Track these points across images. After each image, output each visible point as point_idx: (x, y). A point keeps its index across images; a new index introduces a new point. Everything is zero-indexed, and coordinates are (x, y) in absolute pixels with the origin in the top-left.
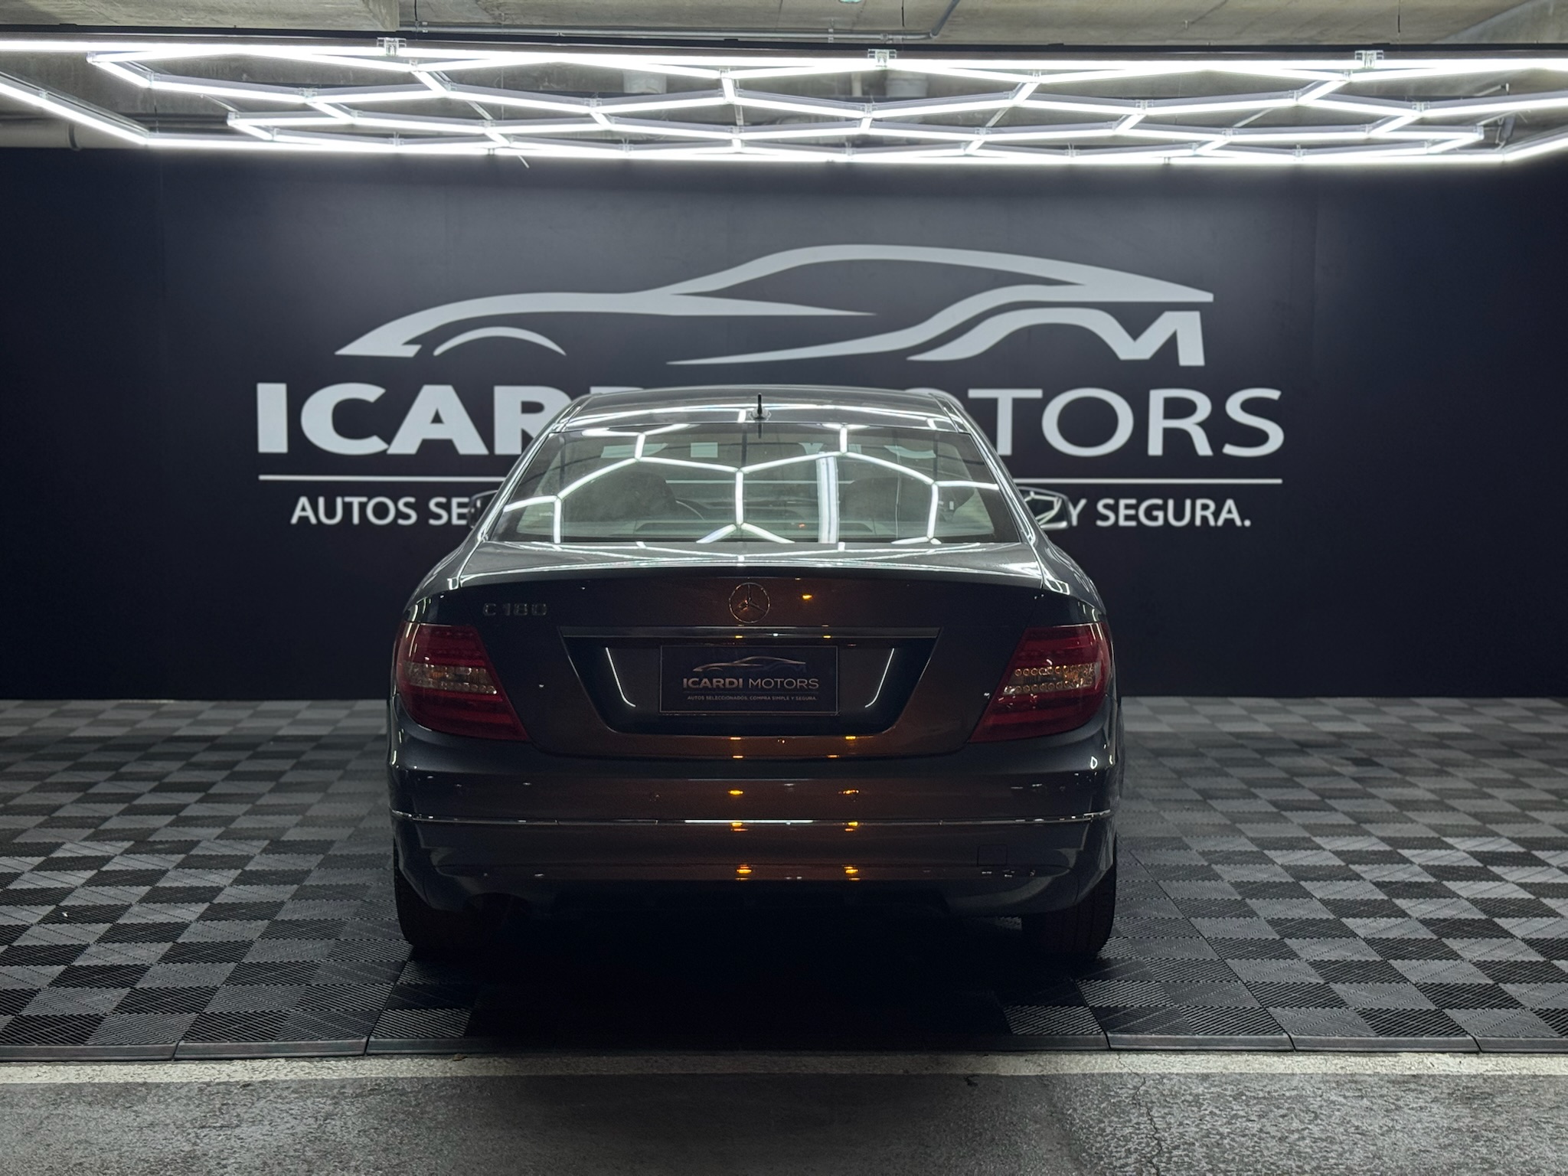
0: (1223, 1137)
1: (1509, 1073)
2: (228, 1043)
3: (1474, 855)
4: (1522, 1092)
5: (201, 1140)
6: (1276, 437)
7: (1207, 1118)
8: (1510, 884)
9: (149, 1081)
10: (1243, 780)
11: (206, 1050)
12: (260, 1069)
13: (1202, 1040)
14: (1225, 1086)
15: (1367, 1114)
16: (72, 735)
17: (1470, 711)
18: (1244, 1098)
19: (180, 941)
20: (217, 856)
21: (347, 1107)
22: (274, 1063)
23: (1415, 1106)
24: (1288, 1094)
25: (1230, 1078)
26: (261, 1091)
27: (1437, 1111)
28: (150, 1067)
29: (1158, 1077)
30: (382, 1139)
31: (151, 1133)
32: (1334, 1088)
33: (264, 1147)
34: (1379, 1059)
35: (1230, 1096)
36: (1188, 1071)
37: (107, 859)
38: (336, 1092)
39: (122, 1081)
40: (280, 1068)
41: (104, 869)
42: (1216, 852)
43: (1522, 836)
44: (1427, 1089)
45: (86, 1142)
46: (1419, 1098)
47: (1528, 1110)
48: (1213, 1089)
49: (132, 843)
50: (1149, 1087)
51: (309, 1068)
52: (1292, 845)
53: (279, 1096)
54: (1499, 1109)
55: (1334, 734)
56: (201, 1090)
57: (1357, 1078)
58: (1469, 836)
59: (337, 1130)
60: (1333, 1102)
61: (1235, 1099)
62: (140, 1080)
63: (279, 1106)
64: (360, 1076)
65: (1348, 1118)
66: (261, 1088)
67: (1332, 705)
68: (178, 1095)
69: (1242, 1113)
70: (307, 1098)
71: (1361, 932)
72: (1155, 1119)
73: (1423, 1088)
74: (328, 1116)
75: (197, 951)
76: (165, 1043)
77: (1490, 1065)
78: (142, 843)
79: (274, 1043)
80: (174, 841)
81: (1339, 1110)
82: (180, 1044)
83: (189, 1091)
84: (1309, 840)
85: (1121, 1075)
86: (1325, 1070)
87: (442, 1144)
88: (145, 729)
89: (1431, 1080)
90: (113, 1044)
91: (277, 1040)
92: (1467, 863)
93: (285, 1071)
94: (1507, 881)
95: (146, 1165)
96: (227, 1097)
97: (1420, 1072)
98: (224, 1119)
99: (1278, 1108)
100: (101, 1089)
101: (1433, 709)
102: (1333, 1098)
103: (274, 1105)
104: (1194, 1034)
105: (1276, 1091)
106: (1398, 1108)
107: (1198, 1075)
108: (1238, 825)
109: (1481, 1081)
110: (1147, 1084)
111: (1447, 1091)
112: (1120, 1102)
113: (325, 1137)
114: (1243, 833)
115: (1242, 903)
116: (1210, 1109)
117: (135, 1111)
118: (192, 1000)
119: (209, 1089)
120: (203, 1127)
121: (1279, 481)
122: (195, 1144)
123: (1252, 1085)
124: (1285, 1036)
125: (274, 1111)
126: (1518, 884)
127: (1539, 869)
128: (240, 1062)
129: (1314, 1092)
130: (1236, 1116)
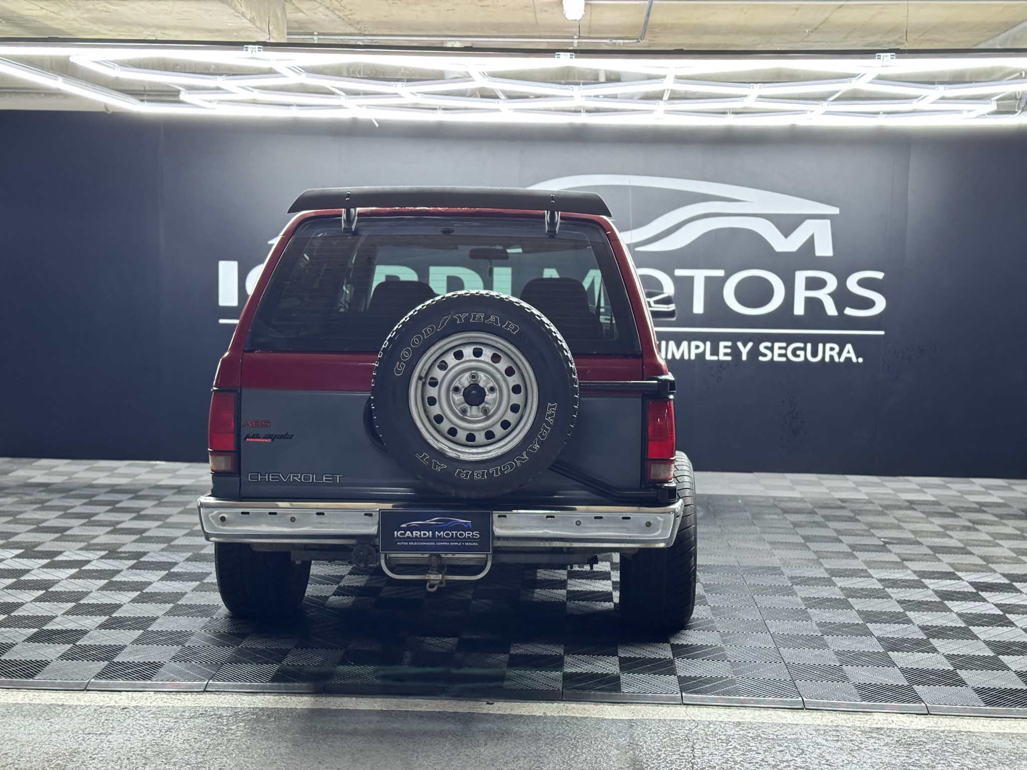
0: (736, 763)
1: (942, 729)
2: (121, 681)
3: (972, 584)
4: (947, 742)
5: (85, 742)
6: (880, 303)
7: (731, 751)
8: (989, 604)
9: (66, 703)
10: (836, 531)
11: (107, 685)
12: (136, 699)
13: (744, 700)
14: (749, 731)
15: (837, 752)
16: (95, 482)
17: (1008, 488)
18: (759, 738)
19: (114, 615)
20: (156, 562)
21: (182, 724)
22: (145, 695)
23: (871, 748)
24: (789, 737)
25: (755, 726)
26: (132, 712)
27: (885, 752)
28: (69, 694)
29: (707, 723)
30: (198, 745)
31: (56, 736)
32: (821, 734)
33: (122, 748)
34: (858, 716)
35: (751, 737)
36: (729, 720)
37: (87, 562)
38: (179, 715)
39: (49, 703)
40: (149, 698)
41: (83, 568)
42: (800, 577)
43: (1011, 572)
44: (883, 737)
45: (15, 740)
46: (876, 743)
47: (947, 753)
48: (741, 732)
49: (107, 552)
50: (699, 729)
51: (167, 699)
52: (853, 573)
53: (143, 716)
54: (927, 752)
55: (908, 501)
56: (95, 710)
57: (839, 728)
58: (974, 571)
59: (171, 739)
60: (818, 744)
61: (753, 739)
62: (60, 703)
63: (141, 722)
64: (197, 705)
65: (823, 754)
66: (133, 710)
67: (915, 481)
68: (80, 713)
69: (754, 748)
70: (159, 718)
71: (876, 633)
72: (695, 750)
73: (880, 736)
74: (170, 730)
75: (121, 622)
76: (82, 680)
77: (932, 723)
78: (113, 553)
79: (149, 682)
80: (133, 552)
81: (819, 748)
82: (93, 680)
83: (87, 711)
84: (866, 571)
85: (683, 721)
86: (819, 722)
87: (233, 750)
88: (141, 480)
89: (888, 731)
90: (50, 679)
91: (152, 681)
92: (966, 590)
93: (151, 701)
94: (988, 602)
95: (46, 756)
96: (110, 715)
97: (882, 726)
98: (103, 729)
99: (780, 746)
100: (34, 707)
101: (983, 486)
102: (819, 740)
103: (138, 721)
104: (740, 696)
105: (781, 735)
106: (860, 749)
107: (734, 723)
108: (821, 560)
109: (921, 733)
110: (699, 727)
111: (896, 739)
112: (676, 738)
113: (162, 743)
114: (822, 565)
115: (804, 612)
116: (733, 745)
117: (51, 722)
118: (109, 652)
119: (101, 710)
120: (89, 734)
121: (882, 333)
122: (81, 744)
123: (767, 731)
124: (800, 699)
125: (136, 725)
126: (995, 605)
127: (1014, 594)
128: (126, 693)
129: (807, 736)
130: (750, 750)
